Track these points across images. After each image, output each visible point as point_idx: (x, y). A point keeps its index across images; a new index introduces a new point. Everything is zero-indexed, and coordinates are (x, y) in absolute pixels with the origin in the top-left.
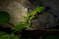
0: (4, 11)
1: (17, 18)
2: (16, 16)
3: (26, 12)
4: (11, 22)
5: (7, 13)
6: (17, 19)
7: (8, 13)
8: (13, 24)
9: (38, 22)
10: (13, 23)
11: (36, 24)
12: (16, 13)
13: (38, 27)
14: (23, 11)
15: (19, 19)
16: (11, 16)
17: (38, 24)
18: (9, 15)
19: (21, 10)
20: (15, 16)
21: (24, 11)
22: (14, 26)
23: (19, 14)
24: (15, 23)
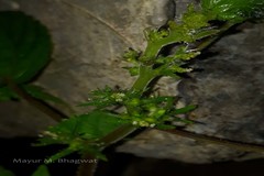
0: (15, 6)
1: (92, 65)
2: (91, 48)
3: (150, 22)
4: (54, 93)
5: (38, 22)
6: (91, 70)
7: (43, 23)
8: (67, 105)
9: (244, 101)
10: (65, 99)
11: (223, 111)
12: (93, 27)
13: (234, 132)
14: (132, 9)
15: (106, 72)
16: (57, 48)
17: (237, 114)
18: (48, 37)
19: (121, 7)
20: (84, 49)
21: (138, 10)
22: (65, 117)
23: (107, 32)
24: (76, 98)
